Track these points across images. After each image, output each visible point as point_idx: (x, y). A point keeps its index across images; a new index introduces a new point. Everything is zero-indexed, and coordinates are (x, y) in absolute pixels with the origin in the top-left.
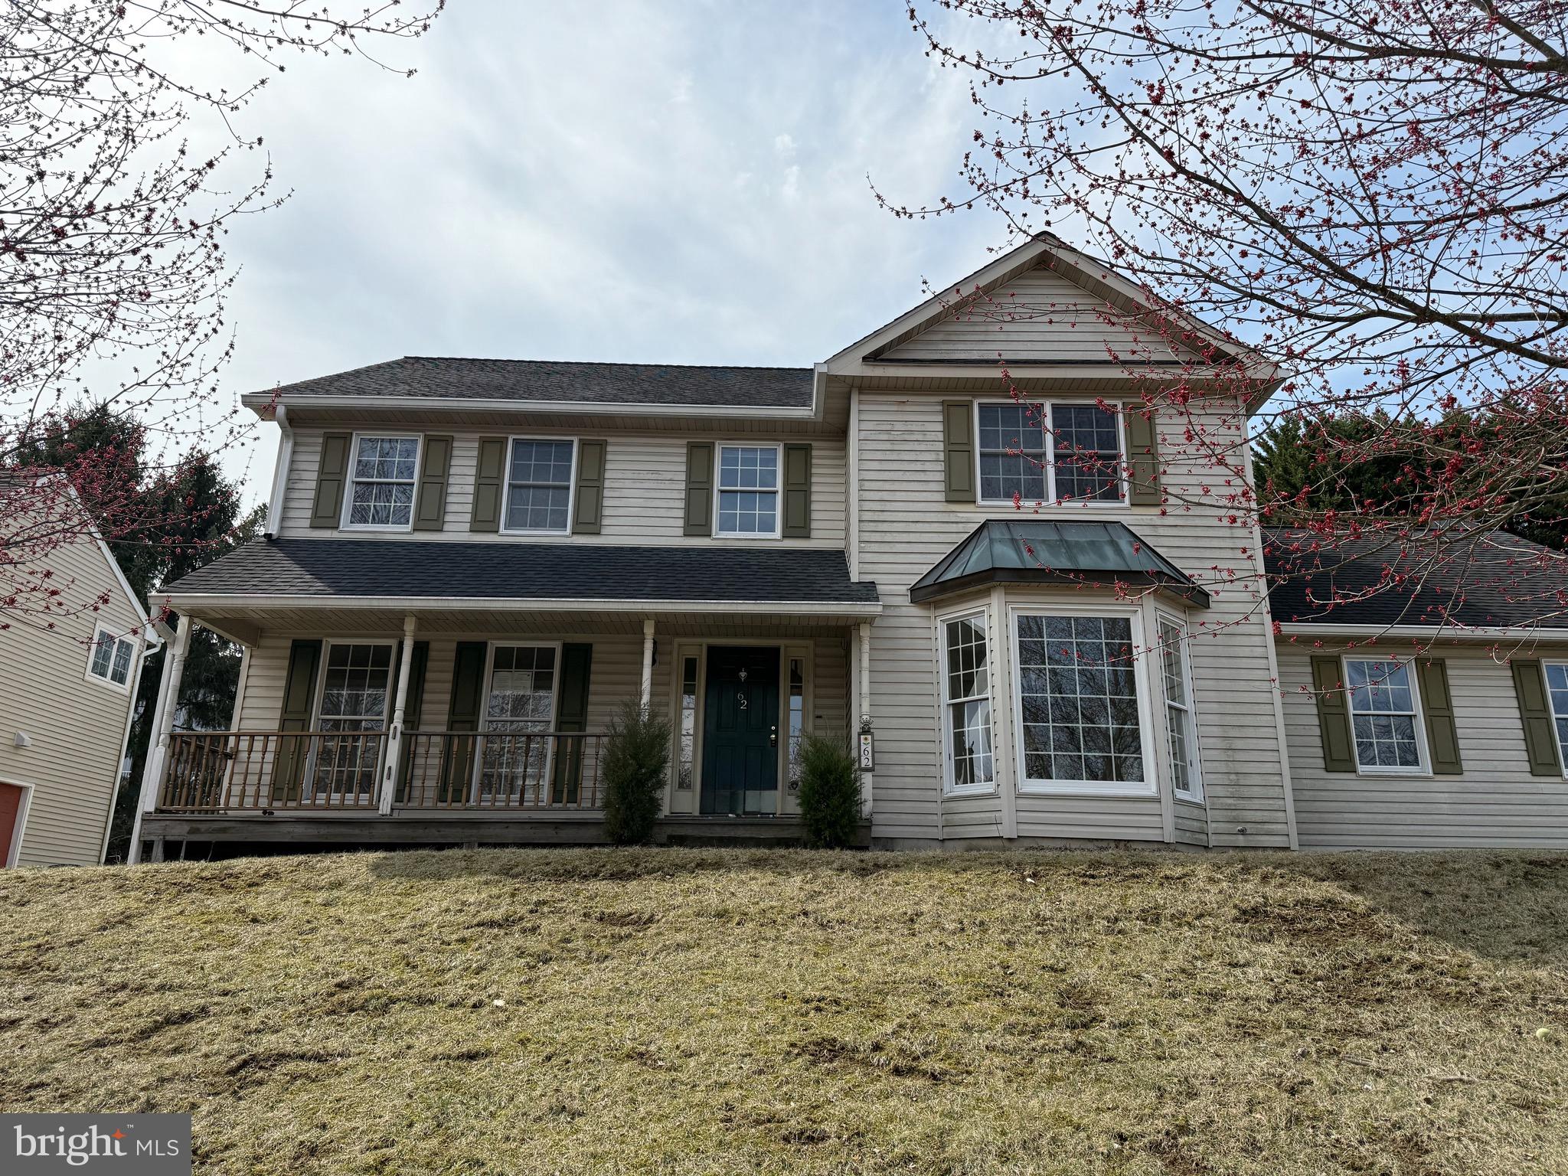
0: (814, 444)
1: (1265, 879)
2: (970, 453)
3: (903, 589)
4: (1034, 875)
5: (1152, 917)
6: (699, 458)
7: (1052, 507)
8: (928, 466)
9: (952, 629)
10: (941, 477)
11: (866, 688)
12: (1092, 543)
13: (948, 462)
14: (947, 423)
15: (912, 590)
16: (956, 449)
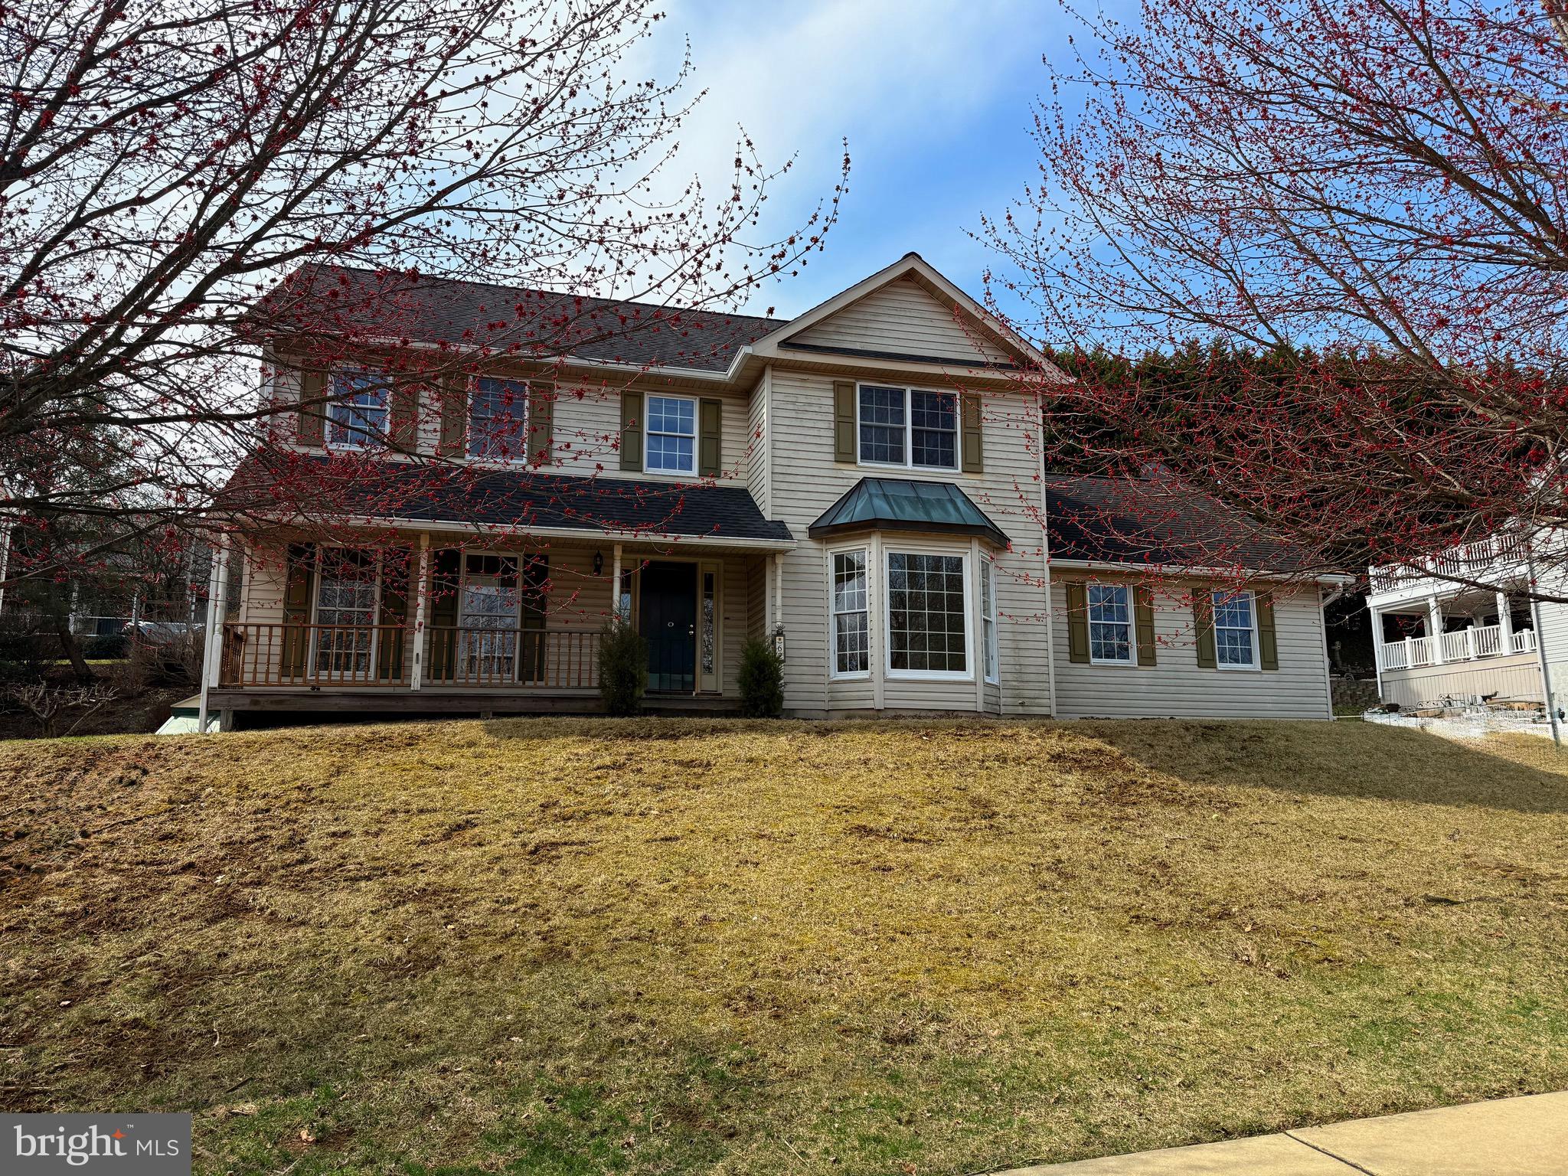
0: (724, 400)
1: (1060, 737)
2: (854, 424)
3: (803, 527)
4: (927, 735)
5: (1003, 759)
6: (631, 406)
7: (908, 469)
8: (823, 433)
9: (839, 560)
10: (831, 441)
11: (779, 602)
12: (938, 500)
13: (837, 429)
14: (836, 399)
15: (811, 529)
16: (842, 420)
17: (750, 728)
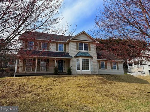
0: (66, 44)
3: (74, 56)
11: (71, 63)
12: (86, 54)
13: (77, 47)
14: (77, 44)
17: (68, 76)
